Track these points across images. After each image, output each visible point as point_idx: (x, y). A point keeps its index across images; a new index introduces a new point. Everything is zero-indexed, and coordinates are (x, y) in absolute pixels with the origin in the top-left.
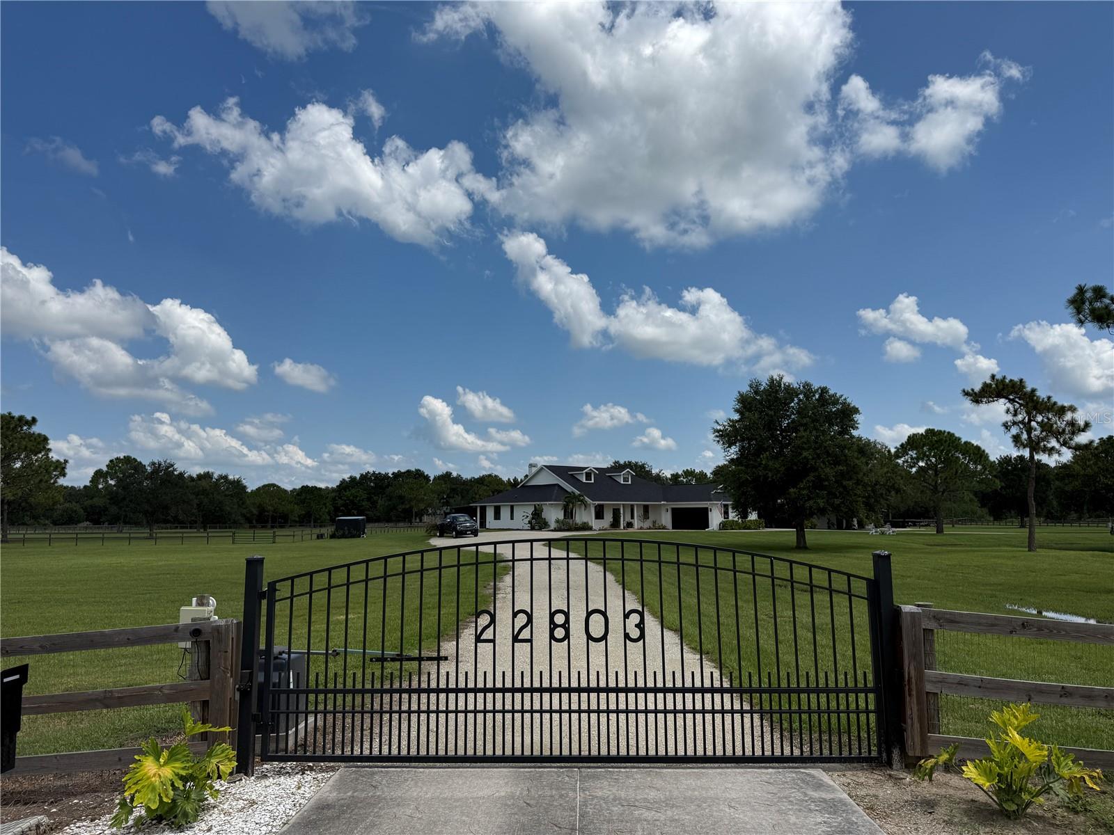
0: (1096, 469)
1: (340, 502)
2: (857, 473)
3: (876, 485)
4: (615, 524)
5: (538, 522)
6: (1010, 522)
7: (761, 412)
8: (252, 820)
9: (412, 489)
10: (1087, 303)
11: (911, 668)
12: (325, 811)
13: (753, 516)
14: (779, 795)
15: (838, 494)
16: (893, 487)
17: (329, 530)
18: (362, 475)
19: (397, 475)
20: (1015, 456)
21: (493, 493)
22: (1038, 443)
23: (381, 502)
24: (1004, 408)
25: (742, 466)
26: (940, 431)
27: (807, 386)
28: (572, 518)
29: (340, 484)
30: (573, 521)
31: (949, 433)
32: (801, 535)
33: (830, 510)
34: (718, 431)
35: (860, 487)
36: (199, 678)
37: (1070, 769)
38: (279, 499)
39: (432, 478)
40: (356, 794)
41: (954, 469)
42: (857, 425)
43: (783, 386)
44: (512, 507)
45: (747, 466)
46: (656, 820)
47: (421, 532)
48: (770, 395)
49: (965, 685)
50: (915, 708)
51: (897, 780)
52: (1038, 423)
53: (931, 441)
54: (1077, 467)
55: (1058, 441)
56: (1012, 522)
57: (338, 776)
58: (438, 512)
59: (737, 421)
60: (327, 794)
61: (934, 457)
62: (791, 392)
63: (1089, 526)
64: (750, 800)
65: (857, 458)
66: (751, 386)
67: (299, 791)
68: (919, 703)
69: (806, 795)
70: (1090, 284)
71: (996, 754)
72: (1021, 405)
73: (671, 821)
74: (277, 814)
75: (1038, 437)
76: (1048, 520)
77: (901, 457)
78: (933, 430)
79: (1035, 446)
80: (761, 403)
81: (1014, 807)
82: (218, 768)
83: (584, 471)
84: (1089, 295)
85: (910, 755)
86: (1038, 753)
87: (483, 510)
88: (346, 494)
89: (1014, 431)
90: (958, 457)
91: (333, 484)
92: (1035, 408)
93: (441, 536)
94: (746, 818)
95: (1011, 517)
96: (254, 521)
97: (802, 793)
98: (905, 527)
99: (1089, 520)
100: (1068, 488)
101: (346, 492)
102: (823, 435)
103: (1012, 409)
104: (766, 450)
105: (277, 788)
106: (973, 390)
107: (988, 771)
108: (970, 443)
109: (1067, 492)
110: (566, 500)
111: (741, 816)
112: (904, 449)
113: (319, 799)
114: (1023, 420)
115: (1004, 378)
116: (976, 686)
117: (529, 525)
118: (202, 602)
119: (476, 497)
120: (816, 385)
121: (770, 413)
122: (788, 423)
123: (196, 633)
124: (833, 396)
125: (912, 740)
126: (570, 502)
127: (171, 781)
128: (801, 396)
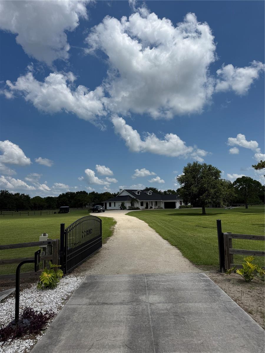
1: (60, 202)
2: (220, 191)
4: (147, 207)
5: (123, 208)
7: (191, 173)
8: (69, 287)
9: (82, 197)
11: (226, 248)
12: (86, 284)
13: (189, 204)
14: (194, 279)
15: (215, 198)
17: (57, 211)
18: (66, 193)
19: (78, 193)
21: (108, 198)
23: (73, 201)
25: (185, 189)
27: (205, 164)
28: (133, 206)
31: (249, 177)
32: (204, 210)
34: (178, 179)
35: (221, 195)
37: (261, 270)
38: (40, 201)
39: (88, 194)
40: (92, 281)
41: (251, 189)
42: (220, 176)
43: (198, 165)
44: (115, 203)
45: (187, 190)
46: (165, 284)
47: (87, 211)
48: (194, 168)
50: (227, 257)
51: (222, 275)
53: (244, 180)
57: (86, 277)
58: (91, 204)
59: (184, 176)
60: (85, 281)
61: (244, 185)
62: (200, 166)
65: (221, 187)
66: (188, 165)
67: (78, 281)
68: (228, 256)
69: (200, 279)
71: (244, 267)
73: (168, 285)
74: (75, 285)
77: (235, 185)
78: (244, 177)
80: (191, 170)
81: (249, 280)
82: (59, 275)
83: (137, 191)
85: (225, 269)
86: (253, 267)
87: (106, 204)
90: (252, 185)
91: (58, 196)
93: (93, 212)
96: (33, 208)
101: (61, 198)
102: (210, 179)
104: (193, 184)
105: (72, 280)
106: (255, 165)
107: (242, 271)
108: (256, 180)
111: (185, 283)
112: (235, 182)
113: (83, 282)
116: (242, 252)
117: (120, 208)
118: (45, 235)
119: (103, 199)
120: (208, 164)
121: (194, 173)
122: (199, 176)
123: (49, 243)
124: (213, 167)
125: (226, 265)
126: (133, 201)
127: (51, 278)
128: (203, 168)
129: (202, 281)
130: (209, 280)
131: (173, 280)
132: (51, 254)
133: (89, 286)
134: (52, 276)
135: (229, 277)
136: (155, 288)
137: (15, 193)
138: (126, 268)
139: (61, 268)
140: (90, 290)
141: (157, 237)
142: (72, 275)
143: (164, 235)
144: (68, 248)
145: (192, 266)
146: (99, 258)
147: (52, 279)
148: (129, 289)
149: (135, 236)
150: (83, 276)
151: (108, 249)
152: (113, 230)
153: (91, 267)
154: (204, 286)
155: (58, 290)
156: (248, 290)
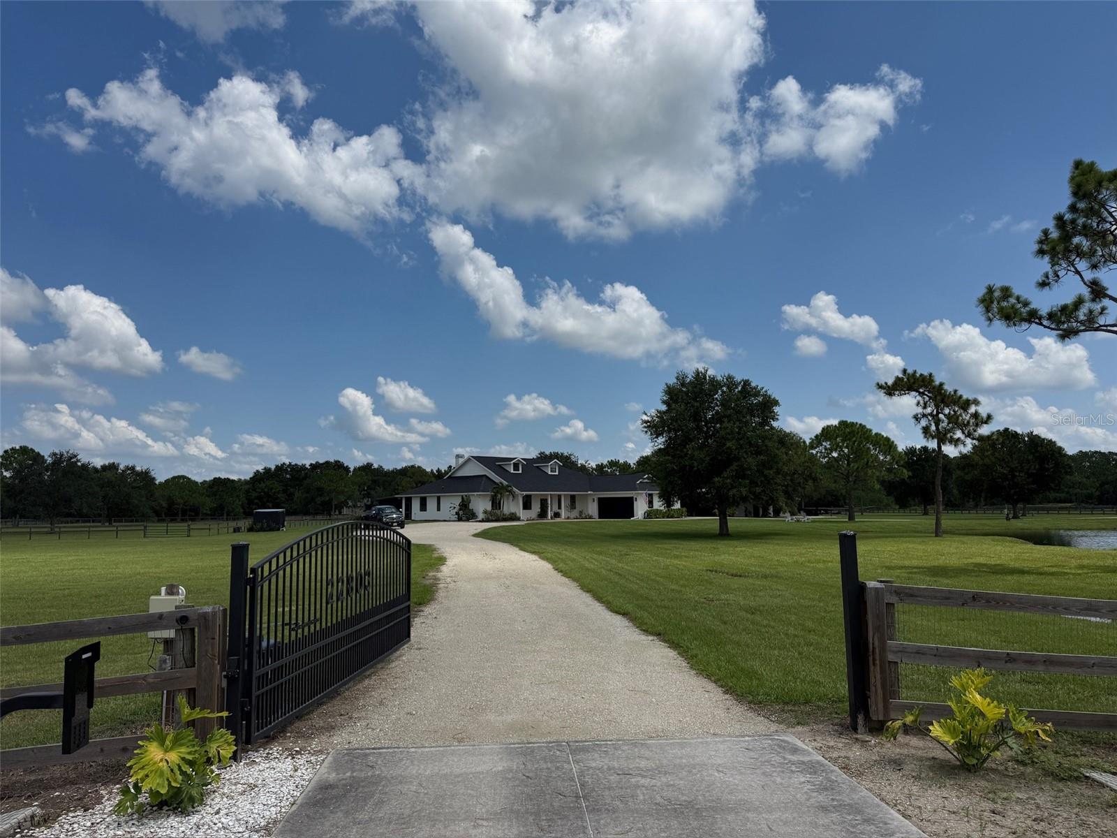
0: (993, 459)
1: (254, 494)
2: (777, 463)
3: (794, 474)
4: (543, 514)
5: (465, 514)
6: (913, 510)
7: (686, 404)
8: (259, 802)
9: (331, 481)
10: (995, 303)
11: (875, 639)
12: (329, 791)
13: (677, 506)
14: (760, 759)
15: (760, 484)
16: (810, 476)
17: (245, 523)
18: (277, 466)
19: (315, 467)
20: (920, 447)
21: (417, 484)
22: (945, 435)
23: (298, 494)
24: (915, 401)
25: (669, 456)
26: (853, 423)
27: (730, 378)
28: (500, 508)
29: (254, 477)
30: (501, 512)
31: (860, 425)
32: (723, 523)
33: (751, 498)
34: (646, 422)
35: (780, 476)
36: (184, 666)
37: (1024, 725)
38: (190, 491)
39: (352, 470)
40: (355, 774)
41: (866, 460)
42: (777, 417)
43: (708, 378)
44: (439, 499)
45: (673, 457)
46: (653, 786)
48: (696, 387)
49: (923, 654)
50: (878, 677)
51: (864, 743)
52: (945, 415)
53: (844, 433)
54: (976, 458)
55: (963, 433)
56: (916, 510)
57: (331, 758)
58: (359, 504)
59: (664, 413)
60: (326, 775)
61: (847, 447)
62: (714, 384)
63: (985, 513)
64: (735, 764)
65: (778, 449)
66: (677, 378)
67: (297, 773)
68: (882, 671)
69: (785, 758)
70: (998, 284)
71: (958, 714)
72: (930, 398)
73: (667, 786)
74: (282, 795)
75: (945, 428)
76: (948, 508)
77: (816, 448)
78: (846, 421)
79: (942, 437)
80: (687, 393)
81: (975, 761)
82: (219, 752)
83: (512, 462)
84: (997, 294)
85: (874, 719)
86: (996, 711)
87: (409, 501)
88: (260, 486)
89: (924, 423)
90: (869, 448)
91: (248, 477)
92: (943, 401)
94: (736, 781)
95: (915, 506)
96: (163, 515)
97: (781, 757)
98: (817, 515)
99: (985, 507)
100: (968, 477)
101: (260, 484)
102: (746, 426)
103: (922, 402)
104: (691, 441)
105: (273, 772)
106: (886, 383)
107: (952, 729)
108: (880, 434)
109: (968, 481)
110: (494, 490)
111: (731, 779)
112: (818, 440)
113: (320, 780)
114: (932, 413)
115: (915, 372)
116: (932, 655)
117: (457, 516)
118: (172, 590)
119: (400, 488)
120: (738, 378)
121: (696, 404)
122: (713, 415)
123: (183, 620)
124: (755, 388)
125: (876, 705)
126: (498, 492)
127: (179, 765)
128: (725, 389)
129: (794, 768)
130: (818, 762)
131: (682, 767)
132: (189, 663)
133: (344, 795)
134: (183, 759)
135: (890, 749)
136: (618, 803)
137: (102, 464)
138: (491, 717)
139: (229, 724)
140: (347, 813)
141: (588, 606)
142: (275, 749)
143: (610, 598)
144: (264, 644)
145: (738, 710)
146: (384, 680)
147: (183, 773)
148: (512, 811)
149: (513, 604)
150: (321, 752)
151: (420, 649)
152: (435, 585)
153: (355, 715)
154: (813, 791)
155: (207, 819)
156: (987, 805)
